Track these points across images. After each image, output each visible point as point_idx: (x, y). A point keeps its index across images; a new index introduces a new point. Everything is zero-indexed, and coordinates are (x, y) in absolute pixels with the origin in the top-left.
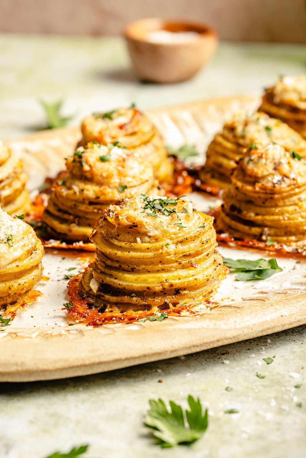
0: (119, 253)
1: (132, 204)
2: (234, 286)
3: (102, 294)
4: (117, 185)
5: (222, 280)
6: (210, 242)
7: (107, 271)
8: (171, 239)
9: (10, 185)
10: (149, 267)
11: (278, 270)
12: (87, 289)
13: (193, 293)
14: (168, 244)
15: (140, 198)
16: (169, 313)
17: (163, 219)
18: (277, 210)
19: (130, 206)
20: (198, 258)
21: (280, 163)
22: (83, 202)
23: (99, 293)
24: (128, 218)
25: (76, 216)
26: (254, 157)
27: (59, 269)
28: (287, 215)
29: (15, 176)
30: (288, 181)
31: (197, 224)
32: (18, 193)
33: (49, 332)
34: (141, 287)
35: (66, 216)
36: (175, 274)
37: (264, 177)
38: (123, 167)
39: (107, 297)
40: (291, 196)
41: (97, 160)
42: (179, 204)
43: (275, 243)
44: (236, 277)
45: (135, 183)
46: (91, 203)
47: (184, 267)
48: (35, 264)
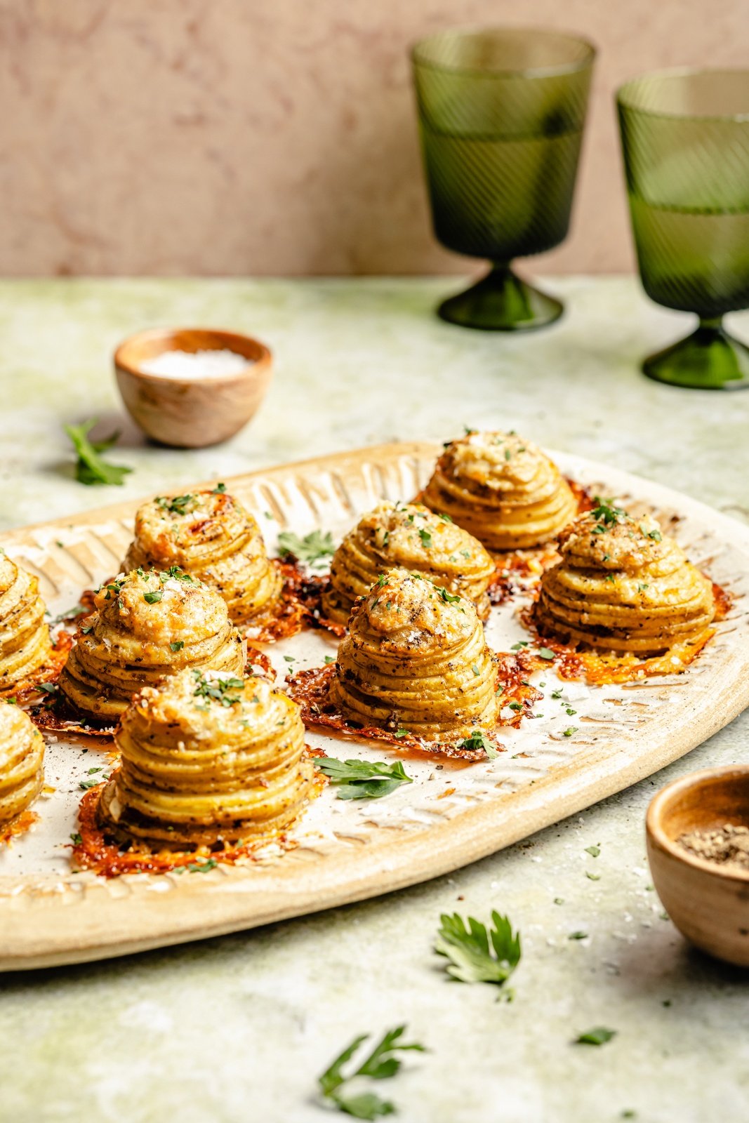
0: (152, 765)
1: (176, 686)
2: (333, 808)
3: (126, 823)
4: (168, 641)
5: (314, 798)
6: (292, 746)
7: (135, 789)
8: (231, 744)
9: (14, 624)
10: (196, 787)
11: (404, 782)
12: (106, 813)
13: (261, 825)
14: (224, 754)
15: (189, 677)
16: (220, 859)
17: (219, 713)
18: (414, 683)
19: (173, 689)
20: (271, 772)
21: (421, 610)
22: (117, 665)
23: (122, 822)
24: (166, 712)
25: (107, 686)
26: (382, 599)
27: (74, 770)
28: (427, 691)
29: (25, 607)
30: (431, 640)
31: (273, 719)
32: (26, 636)
33: (39, 886)
34: (182, 817)
35: (93, 683)
36: (234, 797)
37: (394, 632)
38: (179, 613)
39: (133, 829)
40: (436, 662)
41: (141, 600)
42: (248, 688)
43: (409, 735)
44: (338, 792)
45: (197, 638)
46: (129, 668)
47: (248, 786)
48: (29, 774)
